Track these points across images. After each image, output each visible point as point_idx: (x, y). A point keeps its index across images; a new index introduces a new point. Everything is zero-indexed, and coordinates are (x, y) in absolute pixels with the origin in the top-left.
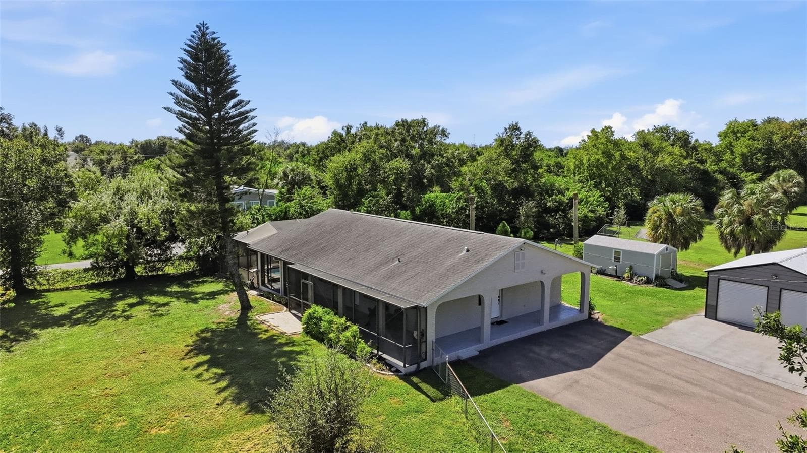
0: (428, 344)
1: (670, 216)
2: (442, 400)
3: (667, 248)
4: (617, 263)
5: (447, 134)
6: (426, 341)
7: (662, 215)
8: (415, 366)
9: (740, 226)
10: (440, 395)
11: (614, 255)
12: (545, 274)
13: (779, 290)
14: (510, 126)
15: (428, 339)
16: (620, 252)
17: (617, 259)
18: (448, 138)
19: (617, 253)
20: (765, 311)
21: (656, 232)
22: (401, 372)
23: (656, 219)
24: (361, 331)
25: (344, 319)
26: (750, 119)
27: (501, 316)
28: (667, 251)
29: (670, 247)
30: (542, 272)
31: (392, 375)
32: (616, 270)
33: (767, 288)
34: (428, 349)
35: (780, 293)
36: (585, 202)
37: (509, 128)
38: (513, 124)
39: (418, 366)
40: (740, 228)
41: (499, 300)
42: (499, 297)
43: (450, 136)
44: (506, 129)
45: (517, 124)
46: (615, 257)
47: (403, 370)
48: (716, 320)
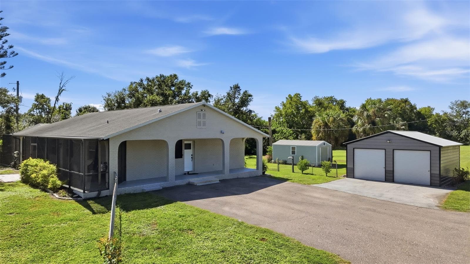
0: (110, 175)
1: (326, 125)
2: (103, 213)
3: (324, 143)
4: (293, 155)
5: (191, 86)
6: (109, 173)
7: (321, 124)
8: (97, 193)
9: (368, 125)
10: (106, 210)
11: (291, 150)
12: (223, 133)
13: (392, 151)
14: (234, 86)
15: (110, 170)
16: (295, 147)
17: (293, 153)
18: (192, 88)
19: (293, 148)
20: (384, 167)
21: (318, 135)
22: (81, 197)
23: (317, 126)
24: (58, 171)
25: (48, 162)
26: (378, 98)
27: (194, 171)
28: (324, 145)
29: (326, 142)
30: (221, 132)
31: (71, 199)
32: (293, 159)
33: (384, 151)
34: (110, 180)
35: (393, 153)
36: (281, 133)
37: (233, 87)
38: (235, 85)
39: (99, 194)
40: (368, 127)
41: (192, 158)
42: (192, 155)
43: (192, 87)
44: (231, 88)
45: (237, 85)
46: (292, 151)
47: (82, 195)
48: (354, 178)
